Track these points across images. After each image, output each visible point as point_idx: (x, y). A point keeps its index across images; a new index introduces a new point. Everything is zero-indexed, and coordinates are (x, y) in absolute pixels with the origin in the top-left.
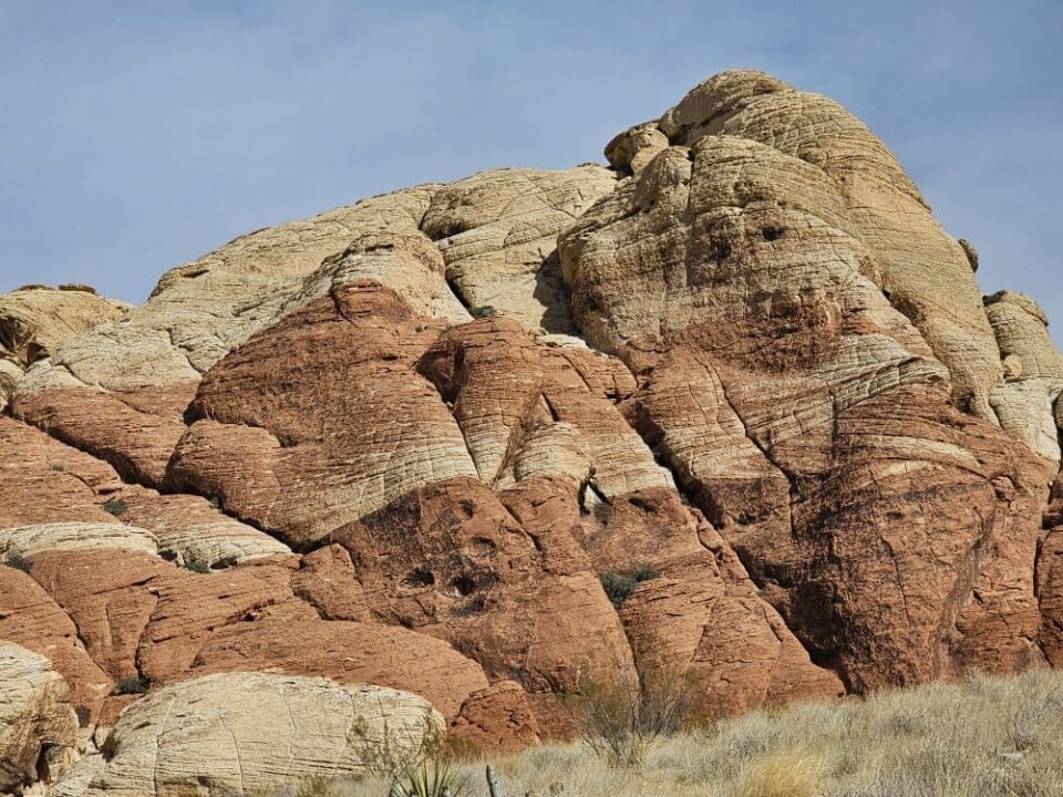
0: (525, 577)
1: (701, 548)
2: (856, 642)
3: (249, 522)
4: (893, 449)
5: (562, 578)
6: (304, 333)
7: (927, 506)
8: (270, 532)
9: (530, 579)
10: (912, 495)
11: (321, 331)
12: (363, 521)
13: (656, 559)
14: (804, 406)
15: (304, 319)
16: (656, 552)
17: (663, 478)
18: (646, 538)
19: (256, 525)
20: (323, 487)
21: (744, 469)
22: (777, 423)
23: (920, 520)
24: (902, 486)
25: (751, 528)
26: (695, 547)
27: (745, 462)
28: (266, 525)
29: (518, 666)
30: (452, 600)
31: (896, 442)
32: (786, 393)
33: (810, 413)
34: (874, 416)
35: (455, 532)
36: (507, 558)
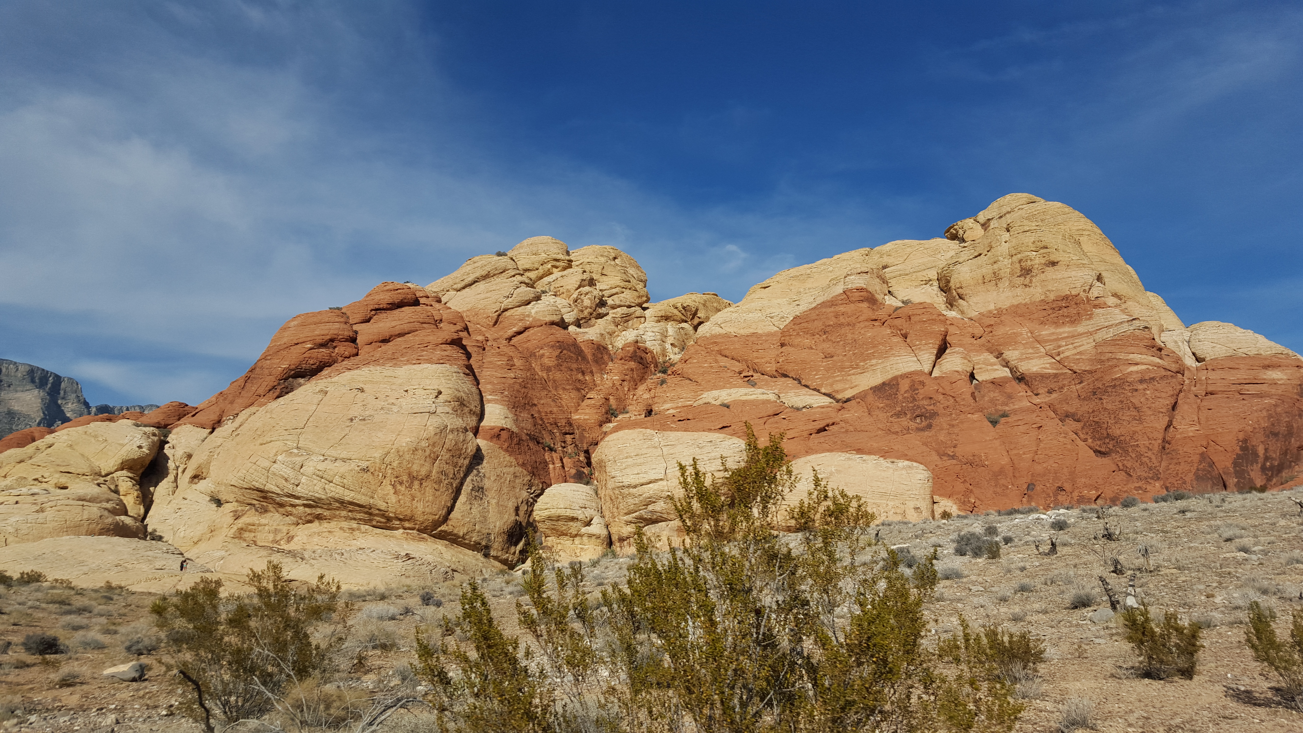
0: (951, 414)
1: (1029, 404)
2: (1120, 447)
3: (815, 390)
4: (1130, 360)
5: (969, 416)
6: (832, 309)
7: (1151, 386)
8: (824, 394)
9: (953, 415)
10: (1141, 381)
11: (842, 309)
12: (871, 389)
13: (1007, 408)
14: (1076, 341)
15: (832, 303)
16: (1007, 405)
17: (1006, 372)
18: (1002, 399)
19: (818, 391)
20: (849, 375)
21: (1048, 369)
22: (1062, 349)
23: (1148, 392)
24: (1138, 377)
25: (1054, 395)
26: (1026, 404)
27: (1048, 366)
28: (823, 391)
29: (952, 454)
30: (916, 425)
31: (1131, 356)
32: (1066, 335)
33: (1080, 343)
34: (1118, 344)
35: (917, 394)
36: (942, 406)
